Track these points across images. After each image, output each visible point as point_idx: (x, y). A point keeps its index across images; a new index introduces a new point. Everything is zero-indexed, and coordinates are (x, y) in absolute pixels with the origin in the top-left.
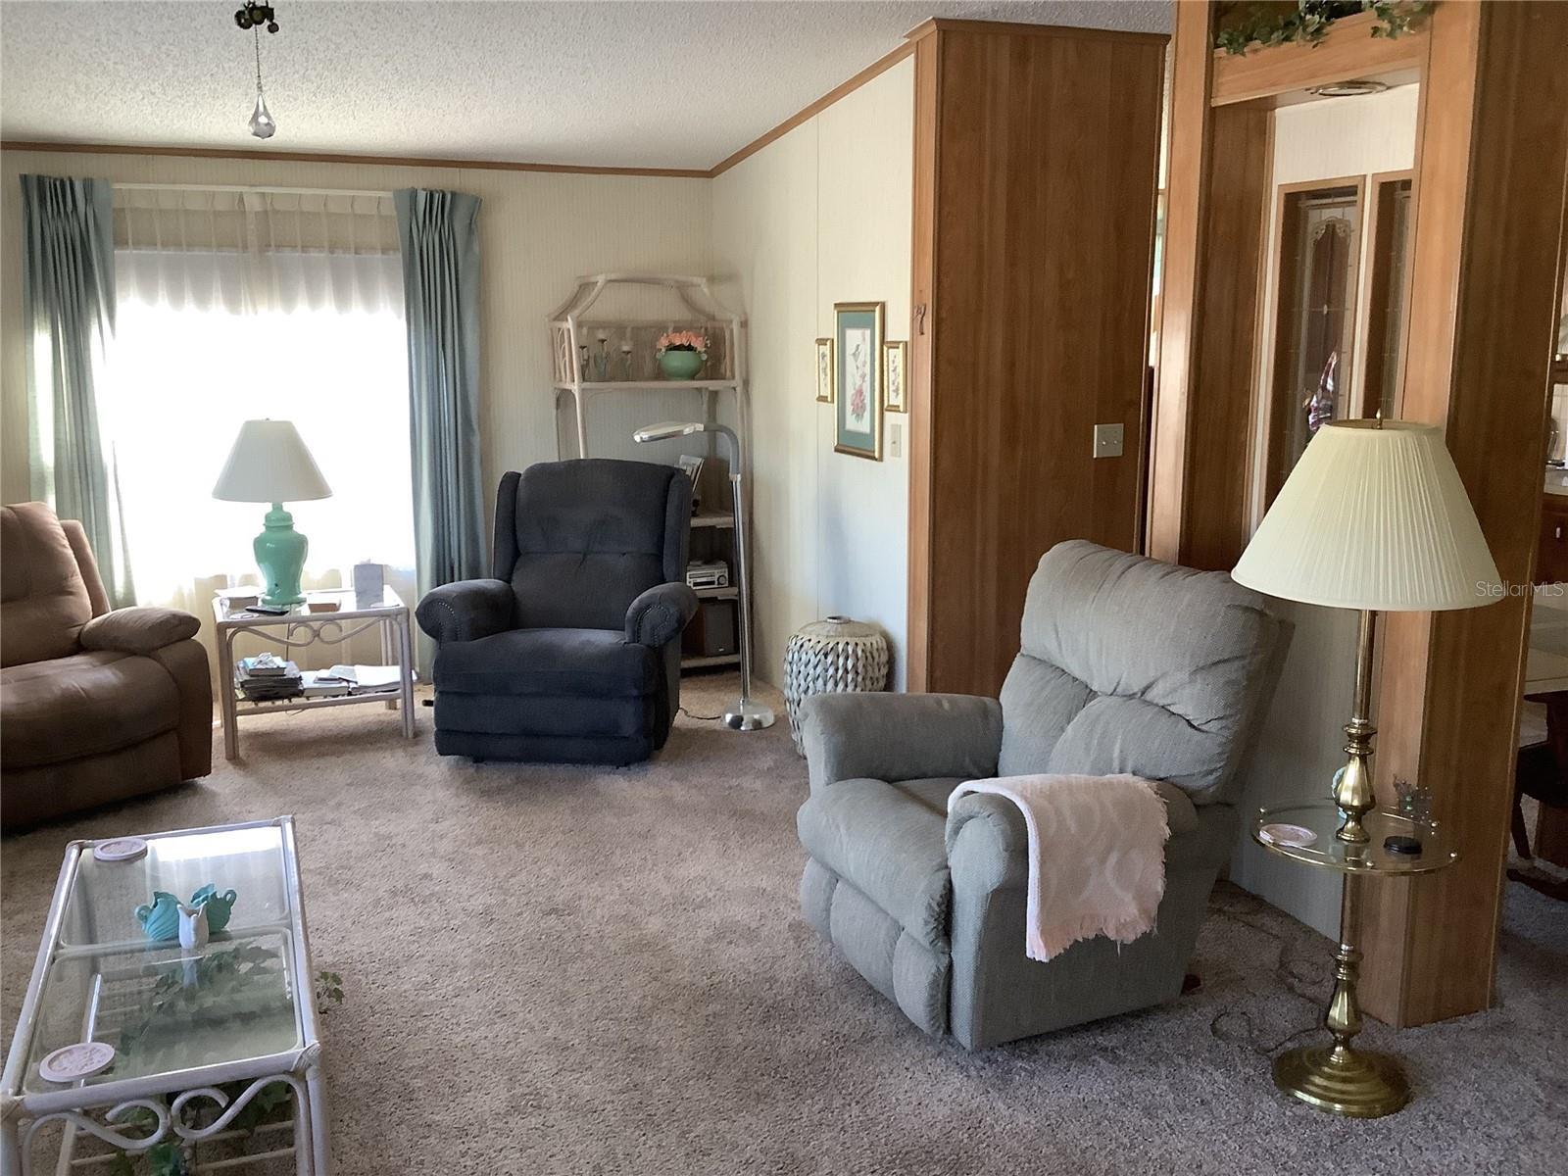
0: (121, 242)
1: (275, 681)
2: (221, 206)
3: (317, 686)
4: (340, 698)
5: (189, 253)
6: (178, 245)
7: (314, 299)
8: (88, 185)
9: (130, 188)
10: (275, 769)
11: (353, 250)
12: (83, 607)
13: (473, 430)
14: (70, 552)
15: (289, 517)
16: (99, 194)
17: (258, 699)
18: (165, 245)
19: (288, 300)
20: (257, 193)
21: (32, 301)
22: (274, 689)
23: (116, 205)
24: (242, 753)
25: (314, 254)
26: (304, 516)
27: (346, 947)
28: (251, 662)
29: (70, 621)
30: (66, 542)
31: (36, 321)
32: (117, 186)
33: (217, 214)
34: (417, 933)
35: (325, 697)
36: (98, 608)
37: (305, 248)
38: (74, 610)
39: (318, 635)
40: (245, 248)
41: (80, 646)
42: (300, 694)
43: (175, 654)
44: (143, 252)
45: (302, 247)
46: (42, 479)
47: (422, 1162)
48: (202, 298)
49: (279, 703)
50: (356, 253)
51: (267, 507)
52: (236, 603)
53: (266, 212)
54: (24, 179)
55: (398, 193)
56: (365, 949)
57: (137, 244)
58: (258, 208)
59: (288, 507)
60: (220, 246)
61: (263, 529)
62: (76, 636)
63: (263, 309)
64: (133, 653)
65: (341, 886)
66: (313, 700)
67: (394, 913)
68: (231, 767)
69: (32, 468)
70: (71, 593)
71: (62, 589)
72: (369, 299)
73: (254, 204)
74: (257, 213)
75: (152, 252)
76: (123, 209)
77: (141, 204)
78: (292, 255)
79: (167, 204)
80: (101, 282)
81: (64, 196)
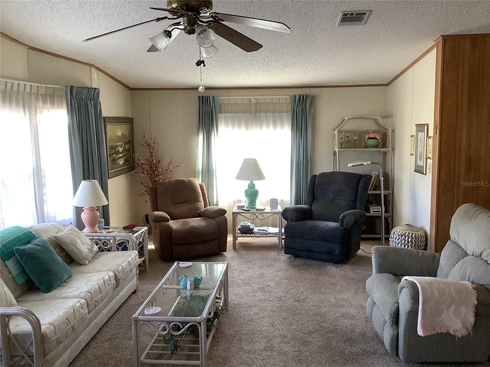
0: (220, 112)
1: (247, 229)
2: (245, 102)
3: (257, 231)
4: (263, 235)
5: (237, 114)
6: (234, 112)
7: (268, 125)
8: (214, 98)
9: (224, 98)
10: (243, 252)
11: (278, 113)
12: (201, 205)
13: (308, 163)
14: (200, 191)
15: (254, 185)
16: (216, 99)
17: (242, 233)
18: (231, 113)
19: (261, 126)
20: (255, 98)
21: (199, 127)
22: (247, 231)
23: (220, 103)
24: (237, 247)
25: (268, 114)
26: (258, 184)
27: (241, 300)
28: (242, 223)
29: (198, 209)
30: (200, 189)
31: (200, 132)
32: (220, 98)
33: (244, 104)
34: (260, 300)
35: (259, 235)
36: (205, 206)
37: (266, 112)
38: (200, 206)
39: (258, 218)
40: (251, 113)
41: (199, 215)
42: (253, 233)
43: (219, 219)
44: (226, 114)
46: (199, 172)
47: (236, 357)
48: (239, 126)
49: (247, 235)
50: (279, 113)
51: (249, 182)
52: (239, 207)
53: (256, 103)
54: (199, 97)
55: (291, 96)
56: (245, 302)
57: (224, 113)
58: (254, 102)
59: (254, 182)
60: (244, 113)
61: (247, 188)
62: (199, 213)
63: (254, 130)
64: (210, 218)
65: (247, 285)
66: (256, 235)
67: (256, 294)
68: (233, 251)
69: (197, 169)
70: (199, 202)
71: (197, 200)
72: (282, 125)
73: (253, 101)
74: (254, 103)
75: (228, 115)
76: (222, 104)
77: (226, 102)
78: (262, 114)
79: (232, 102)
80: (215, 122)
81: (207, 101)
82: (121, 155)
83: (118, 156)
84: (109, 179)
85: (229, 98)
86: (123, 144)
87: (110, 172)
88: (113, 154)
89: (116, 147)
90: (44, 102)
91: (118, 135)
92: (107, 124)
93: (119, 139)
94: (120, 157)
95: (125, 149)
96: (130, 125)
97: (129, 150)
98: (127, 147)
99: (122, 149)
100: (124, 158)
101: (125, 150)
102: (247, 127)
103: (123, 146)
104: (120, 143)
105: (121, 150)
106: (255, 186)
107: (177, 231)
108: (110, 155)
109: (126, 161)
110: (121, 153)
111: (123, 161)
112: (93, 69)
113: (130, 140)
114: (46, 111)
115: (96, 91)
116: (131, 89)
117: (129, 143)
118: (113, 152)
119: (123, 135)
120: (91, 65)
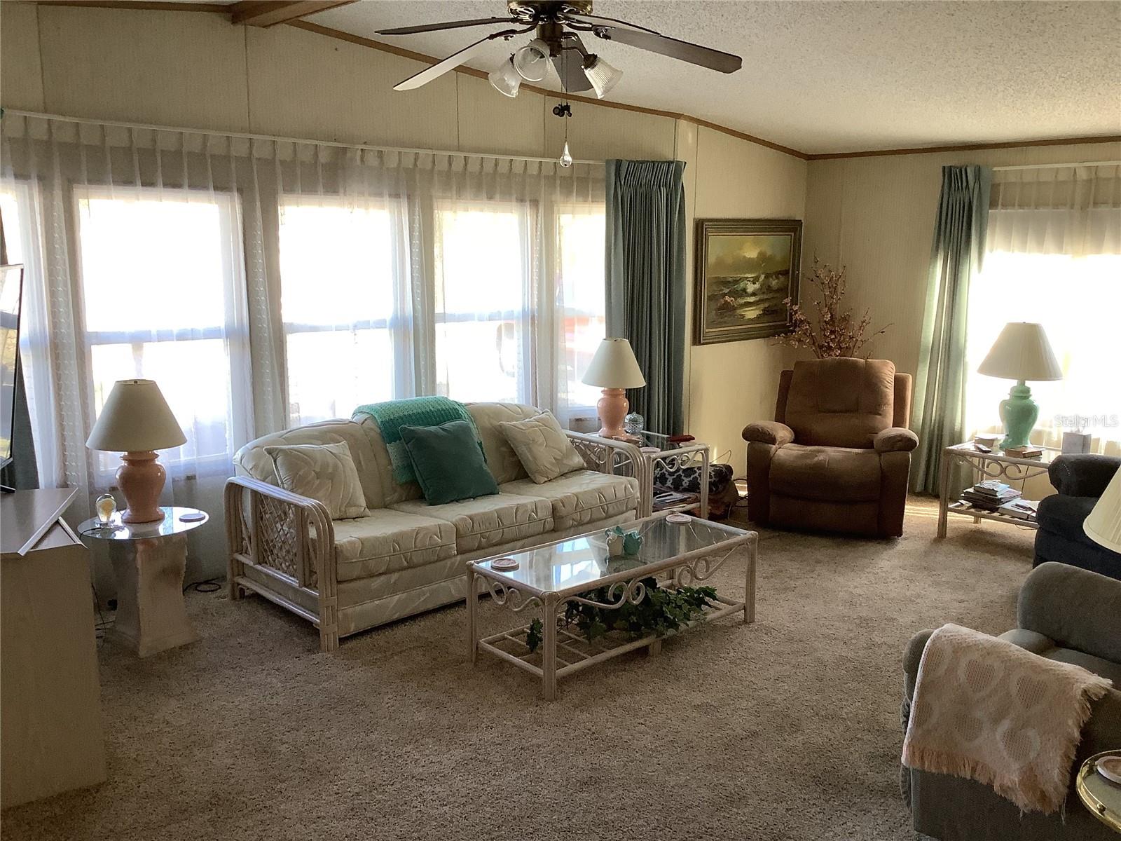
0: (993, 204)
1: (988, 498)
2: (1061, 178)
3: (1014, 509)
4: (1015, 519)
6: (1028, 205)
8: (978, 171)
9: (1005, 170)
12: (888, 422)
15: (1027, 391)
16: (984, 172)
18: (1021, 206)
20: (1085, 167)
21: (937, 242)
23: (997, 181)
26: (1039, 391)
30: (891, 387)
31: (938, 255)
32: (995, 169)
33: (1057, 183)
35: (1012, 517)
36: (897, 425)
38: (879, 424)
39: (1005, 472)
40: (1072, 207)
41: (871, 445)
42: (998, 510)
43: (889, 457)
44: (1009, 211)
45: (1113, 203)
46: (926, 350)
48: (1040, 242)
51: (1014, 383)
53: (1090, 181)
54: (943, 169)
57: (1004, 206)
58: (1085, 177)
59: (1028, 384)
60: (1056, 206)
62: (872, 438)
70: (880, 415)
71: (875, 408)
73: (1082, 175)
74: (1084, 181)
75: (1012, 211)
76: (999, 185)
77: (1012, 179)
78: (1103, 209)
79: (1028, 178)
80: (976, 230)
81: (961, 178)
82: (751, 299)
83: (742, 301)
84: (697, 341)
85: (1008, 168)
86: (763, 277)
87: (707, 331)
88: (726, 294)
89: (736, 282)
90: (567, 192)
91: (745, 257)
92: (710, 234)
93: (750, 265)
94: (748, 304)
95: (769, 286)
96: (791, 235)
97: (783, 290)
98: (774, 283)
99: (757, 286)
100: (762, 306)
101: (766, 288)
102: (1060, 246)
103: (761, 280)
104: (751, 273)
105: (751, 288)
106: (1031, 393)
107: (782, 467)
108: (710, 298)
109: (766, 312)
110: (754, 294)
111: (758, 312)
112: (683, 123)
113: (789, 270)
114: (569, 207)
115: (673, 167)
116: (809, 158)
117: (781, 274)
118: (727, 291)
119: (763, 258)
120: (677, 116)
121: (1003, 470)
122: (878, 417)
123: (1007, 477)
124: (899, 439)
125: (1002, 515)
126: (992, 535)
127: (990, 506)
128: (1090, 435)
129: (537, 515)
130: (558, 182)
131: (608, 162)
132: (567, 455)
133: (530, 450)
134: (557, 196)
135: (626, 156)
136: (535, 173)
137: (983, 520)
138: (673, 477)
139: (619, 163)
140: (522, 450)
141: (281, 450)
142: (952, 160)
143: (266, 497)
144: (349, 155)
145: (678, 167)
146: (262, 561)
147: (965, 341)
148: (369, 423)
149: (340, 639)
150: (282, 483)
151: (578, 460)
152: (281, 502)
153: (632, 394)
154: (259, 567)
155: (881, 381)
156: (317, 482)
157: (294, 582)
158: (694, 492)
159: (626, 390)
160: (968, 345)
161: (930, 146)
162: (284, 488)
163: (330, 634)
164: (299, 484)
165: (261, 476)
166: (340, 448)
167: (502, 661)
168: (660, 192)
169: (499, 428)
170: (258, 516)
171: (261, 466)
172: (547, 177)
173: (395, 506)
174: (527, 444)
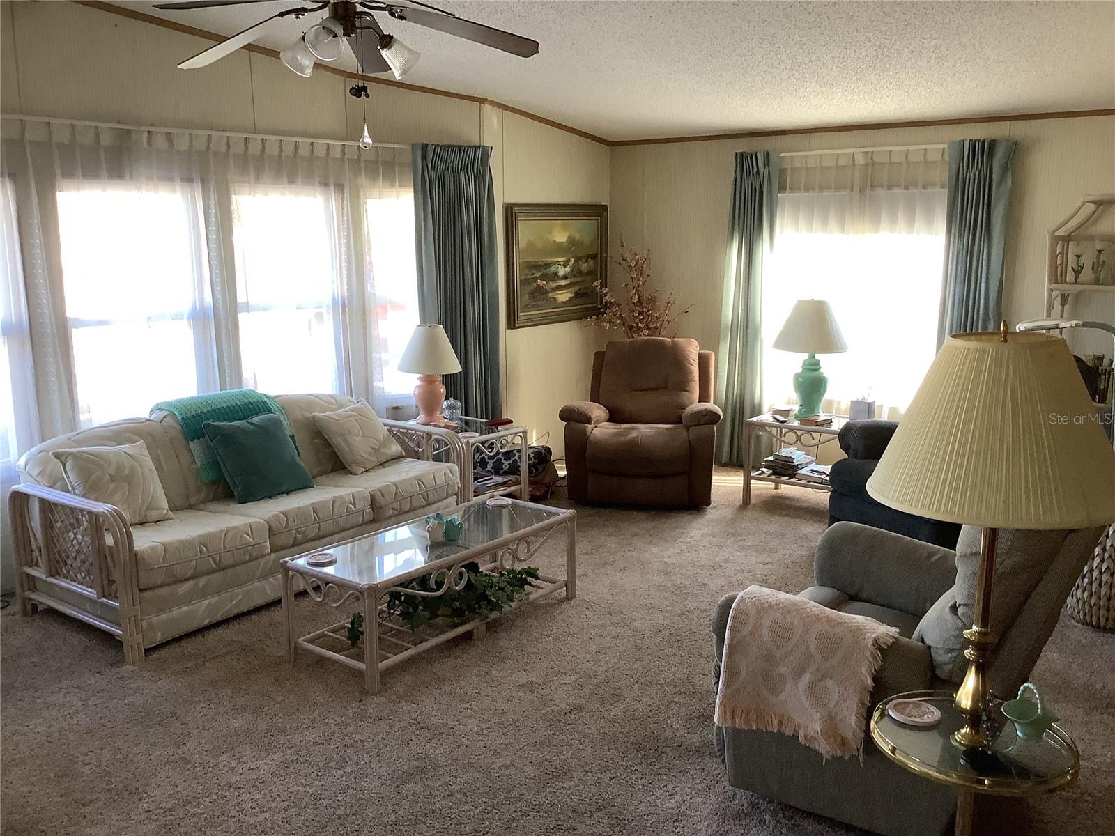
0: (782, 188)
1: (782, 464)
2: (842, 162)
4: (811, 483)
6: (813, 189)
7: (893, 220)
8: (767, 156)
9: (794, 156)
14: (695, 368)
15: (817, 363)
16: (773, 159)
18: (807, 190)
19: (876, 224)
20: (863, 152)
21: (733, 225)
23: (783, 166)
25: (896, 191)
26: (828, 364)
27: (609, 597)
30: (696, 363)
31: (734, 237)
32: (782, 155)
33: (838, 168)
35: (809, 482)
36: (702, 400)
37: (890, 187)
38: (685, 400)
40: (852, 189)
41: (680, 420)
42: (796, 476)
44: (796, 194)
45: (888, 186)
46: (726, 328)
48: (825, 222)
51: (806, 356)
53: (867, 165)
54: (736, 154)
55: (951, 144)
56: (613, 602)
57: (791, 190)
58: (863, 162)
59: (818, 356)
60: (838, 189)
61: (801, 369)
70: (687, 390)
72: (929, 221)
73: (860, 160)
74: (861, 165)
75: (799, 194)
76: (787, 169)
77: (798, 164)
78: (879, 192)
79: (811, 164)
80: (767, 214)
81: (752, 163)
82: (563, 283)
83: (553, 285)
84: (511, 324)
85: (793, 154)
86: (572, 260)
87: (521, 314)
88: (537, 278)
89: (548, 265)
90: (373, 176)
91: (554, 241)
92: (519, 219)
93: (560, 249)
94: (560, 287)
95: (579, 270)
96: (598, 220)
97: (591, 273)
98: (584, 266)
99: (568, 269)
100: (573, 290)
101: (576, 272)
102: (842, 226)
103: (571, 264)
104: (561, 257)
105: (562, 271)
106: (821, 365)
108: (524, 282)
109: (578, 295)
110: (565, 278)
111: (570, 295)
112: (487, 108)
113: (597, 254)
114: (375, 192)
115: (479, 152)
116: (611, 144)
117: (591, 258)
118: (538, 275)
119: (571, 242)
120: (481, 101)
121: (799, 439)
122: (687, 393)
123: (802, 443)
124: (705, 413)
125: (799, 480)
126: (793, 499)
127: (789, 472)
128: (874, 402)
129: (355, 506)
130: (363, 165)
131: (413, 146)
132: (384, 444)
133: (346, 441)
134: (363, 180)
135: (433, 140)
136: (338, 156)
137: (783, 486)
138: (493, 461)
139: (425, 147)
140: (337, 441)
141: (70, 454)
142: (743, 146)
143: (56, 505)
144: (134, 136)
145: (485, 152)
146: (54, 573)
147: (761, 318)
148: (169, 421)
149: (146, 650)
150: (73, 489)
151: (396, 448)
152: (73, 509)
153: (448, 380)
154: (50, 580)
155: (688, 359)
156: (112, 486)
157: (91, 593)
158: (514, 475)
159: (443, 376)
160: (763, 322)
161: (722, 133)
162: (75, 494)
163: (134, 644)
164: (92, 488)
165: (49, 483)
166: (137, 449)
167: (322, 660)
168: (468, 176)
169: (312, 419)
170: (48, 526)
171: (48, 473)
172: (350, 161)
173: (202, 506)
174: (342, 435)
